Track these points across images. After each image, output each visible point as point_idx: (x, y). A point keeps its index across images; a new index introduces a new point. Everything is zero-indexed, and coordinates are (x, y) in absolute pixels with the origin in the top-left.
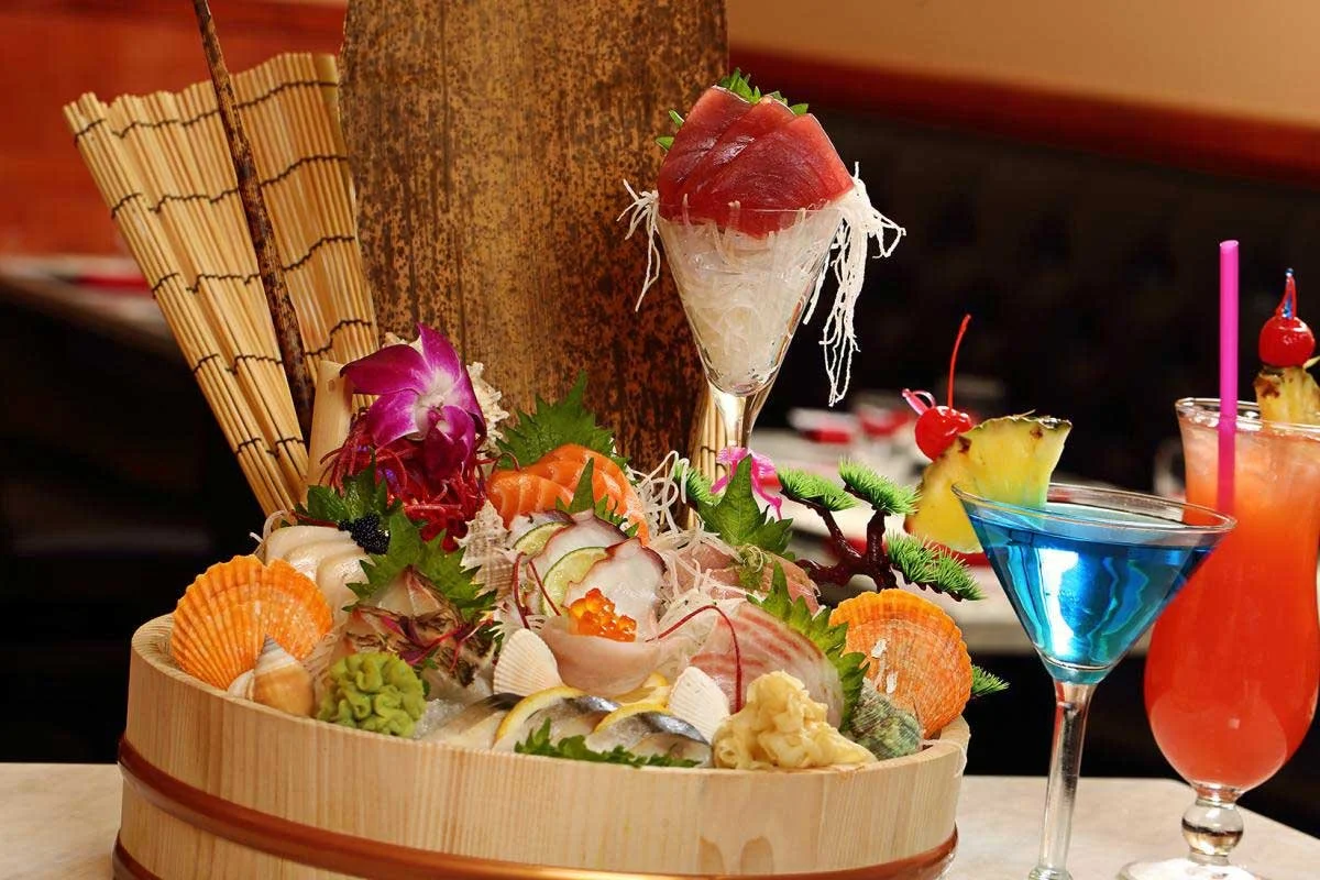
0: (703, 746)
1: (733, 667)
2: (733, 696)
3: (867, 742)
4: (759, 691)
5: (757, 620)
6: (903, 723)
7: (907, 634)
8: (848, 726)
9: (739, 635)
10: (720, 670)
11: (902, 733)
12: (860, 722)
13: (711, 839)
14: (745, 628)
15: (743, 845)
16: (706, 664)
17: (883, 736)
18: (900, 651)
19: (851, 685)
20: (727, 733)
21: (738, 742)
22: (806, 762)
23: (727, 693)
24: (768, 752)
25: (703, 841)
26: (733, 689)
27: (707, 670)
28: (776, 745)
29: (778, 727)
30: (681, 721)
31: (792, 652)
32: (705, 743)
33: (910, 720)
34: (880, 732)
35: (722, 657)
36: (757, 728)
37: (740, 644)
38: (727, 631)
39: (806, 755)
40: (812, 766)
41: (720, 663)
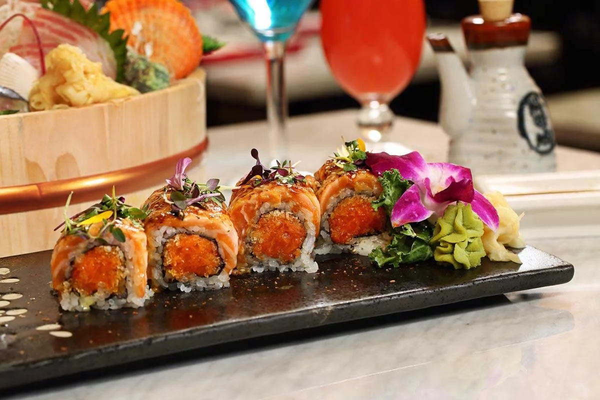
0: (21, 102)
1: (37, 50)
2: (40, 69)
3: (135, 86)
4: (52, 61)
5: (49, 18)
6: (157, 71)
7: (154, 17)
8: (121, 78)
9: (40, 30)
10: (29, 53)
11: (157, 76)
12: (129, 74)
13: (32, 159)
14: (42, 25)
15: (55, 159)
16: (19, 51)
17: (145, 81)
18: (151, 28)
19: (120, 52)
20: (36, 91)
21: (44, 96)
22: (91, 100)
23: (36, 67)
24: (64, 98)
25: (27, 161)
26: (39, 64)
27: (21, 55)
28: (70, 92)
29: (67, 80)
30: (4, 88)
31: (76, 35)
32: (21, 99)
33: (161, 68)
34: (142, 78)
35: (29, 46)
36: (54, 84)
37: (40, 34)
38: (30, 28)
39: (89, 96)
40: (95, 102)
41: (29, 49)
